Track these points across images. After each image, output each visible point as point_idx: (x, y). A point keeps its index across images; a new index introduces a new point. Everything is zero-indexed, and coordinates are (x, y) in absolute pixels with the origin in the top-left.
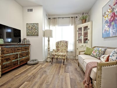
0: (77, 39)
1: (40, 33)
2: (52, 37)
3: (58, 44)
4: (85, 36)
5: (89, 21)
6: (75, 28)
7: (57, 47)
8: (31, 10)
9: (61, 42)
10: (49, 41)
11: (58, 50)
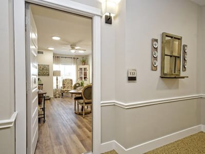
0: (79, 77)
1: (51, 73)
2: (60, 76)
3: (64, 81)
4: (85, 75)
5: (87, 65)
6: (77, 67)
7: (63, 84)
8: (42, 53)
9: (66, 80)
10: (57, 79)
11: (64, 87)
